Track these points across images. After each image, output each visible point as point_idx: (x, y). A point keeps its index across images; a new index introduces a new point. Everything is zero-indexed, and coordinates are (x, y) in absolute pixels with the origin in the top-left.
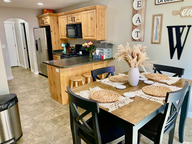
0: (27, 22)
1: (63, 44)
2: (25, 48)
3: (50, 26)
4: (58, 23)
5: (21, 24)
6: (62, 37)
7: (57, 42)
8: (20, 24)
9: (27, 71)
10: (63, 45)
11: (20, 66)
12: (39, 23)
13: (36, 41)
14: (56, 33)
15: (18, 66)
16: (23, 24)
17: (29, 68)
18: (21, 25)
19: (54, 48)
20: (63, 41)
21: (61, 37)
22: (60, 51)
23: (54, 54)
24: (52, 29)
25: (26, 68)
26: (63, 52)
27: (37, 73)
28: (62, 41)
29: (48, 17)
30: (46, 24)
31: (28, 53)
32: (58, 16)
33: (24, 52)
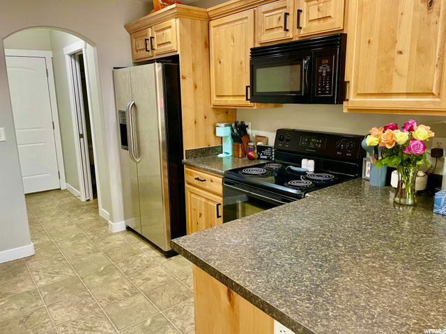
0: (93, 44)
1: (223, 125)
2: (81, 136)
3: (177, 56)
4: (207, 45)
5: (73, 55)
6: (225, 99)
7: (201, 119)
8: (68, 58)
9: (87, 211)
10: (224, 131)
11: (66, 190)
12: (135, 49)
13: (122, 114)
14: (200, 84)
15: (60, 189)
16: (77, 58)
17: (92, 198)
18: (73, 60)
19: (190, 142)
20: (221, 116)
21: (216, 101)
22: (209, 153)
23: (190, 166)
24: (185, 68)
25: (83, 199)
26: (220, 156)
27: (119, 226)
28: (216, 114)
29: (175, 23)
30: (160, 51)
31: (90, 149)
32: (209, 19)
33: (78, 146)
